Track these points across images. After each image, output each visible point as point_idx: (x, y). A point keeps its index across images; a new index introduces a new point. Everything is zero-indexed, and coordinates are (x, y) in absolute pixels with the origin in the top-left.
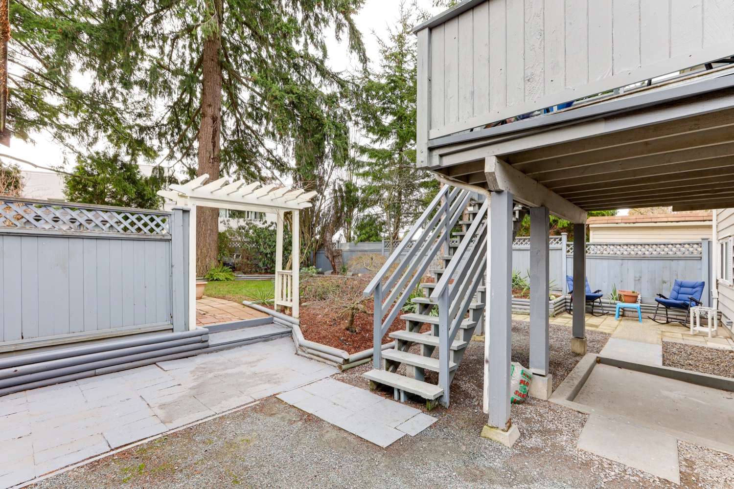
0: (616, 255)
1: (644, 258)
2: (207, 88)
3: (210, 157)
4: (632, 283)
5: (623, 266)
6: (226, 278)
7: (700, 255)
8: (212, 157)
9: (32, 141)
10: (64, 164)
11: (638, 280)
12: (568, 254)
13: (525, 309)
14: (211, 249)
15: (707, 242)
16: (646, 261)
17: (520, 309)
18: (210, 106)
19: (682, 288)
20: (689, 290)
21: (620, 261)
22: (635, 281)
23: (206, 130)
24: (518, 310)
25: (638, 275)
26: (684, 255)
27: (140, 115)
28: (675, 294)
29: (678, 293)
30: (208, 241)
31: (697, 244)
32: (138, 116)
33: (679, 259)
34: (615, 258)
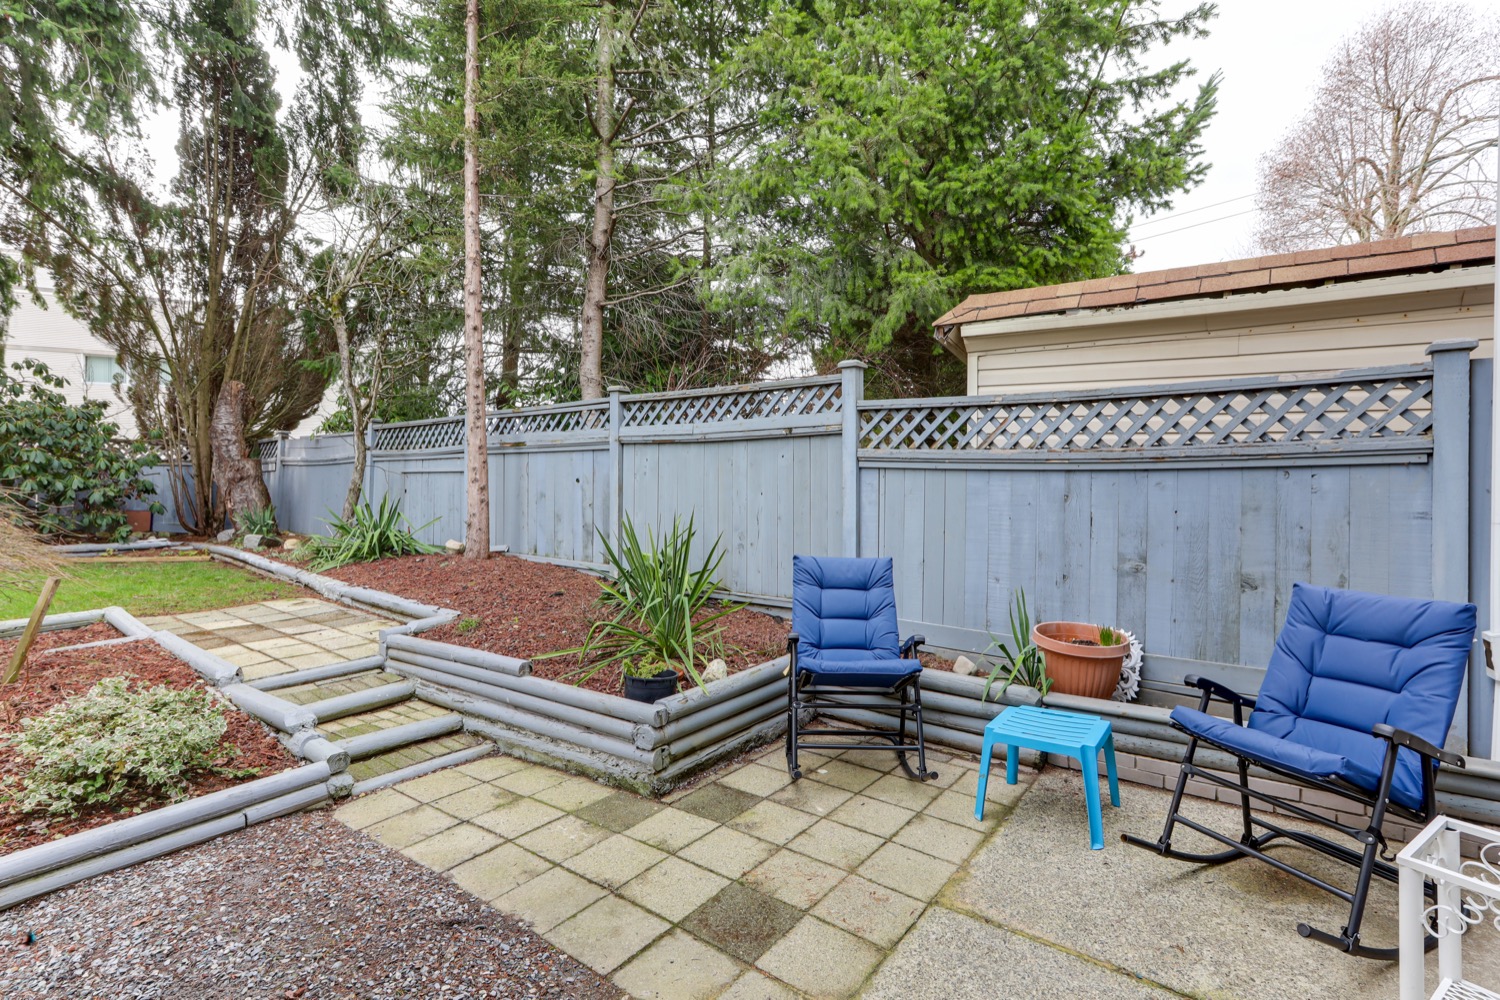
0: (1043, 454)
1: (1157, 464)
4: (1105, 584)
5: (1073, 502)
7: (1423, 442)
11: (1133, 571)
12: (862, 452)
13: (554, 740)
15: (1461, 363)
16: (1169, 479)
17: (539, 735)
19: (1331, 640)
20: (1375, 657)
21: (1058, 481)
22: (1120, 574)
24: (531, 742)
25: (1130, 547)
26: (1345, 444)
28: (1293, 673)
29: (1311, 671)
31: (1410, 381)
33: (1317, 462)
34: (1036, 466)
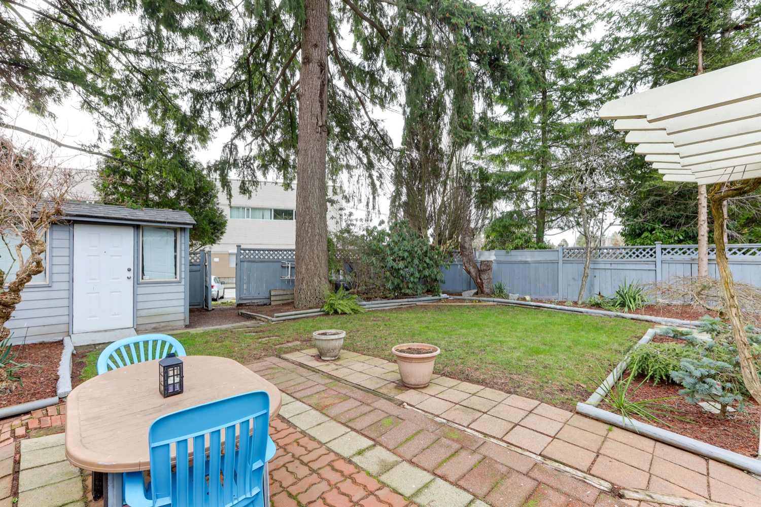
2: (311, 18)
3: (317, 123)
6: (352, 310)
8: (320, 123)
9: (51, 114)
10: (99, 142)
14: (321, 264)
18: (316, 46)
23: (311, 82)
27: (197, 75)
30: (316, 252)
32: (194, 76)
